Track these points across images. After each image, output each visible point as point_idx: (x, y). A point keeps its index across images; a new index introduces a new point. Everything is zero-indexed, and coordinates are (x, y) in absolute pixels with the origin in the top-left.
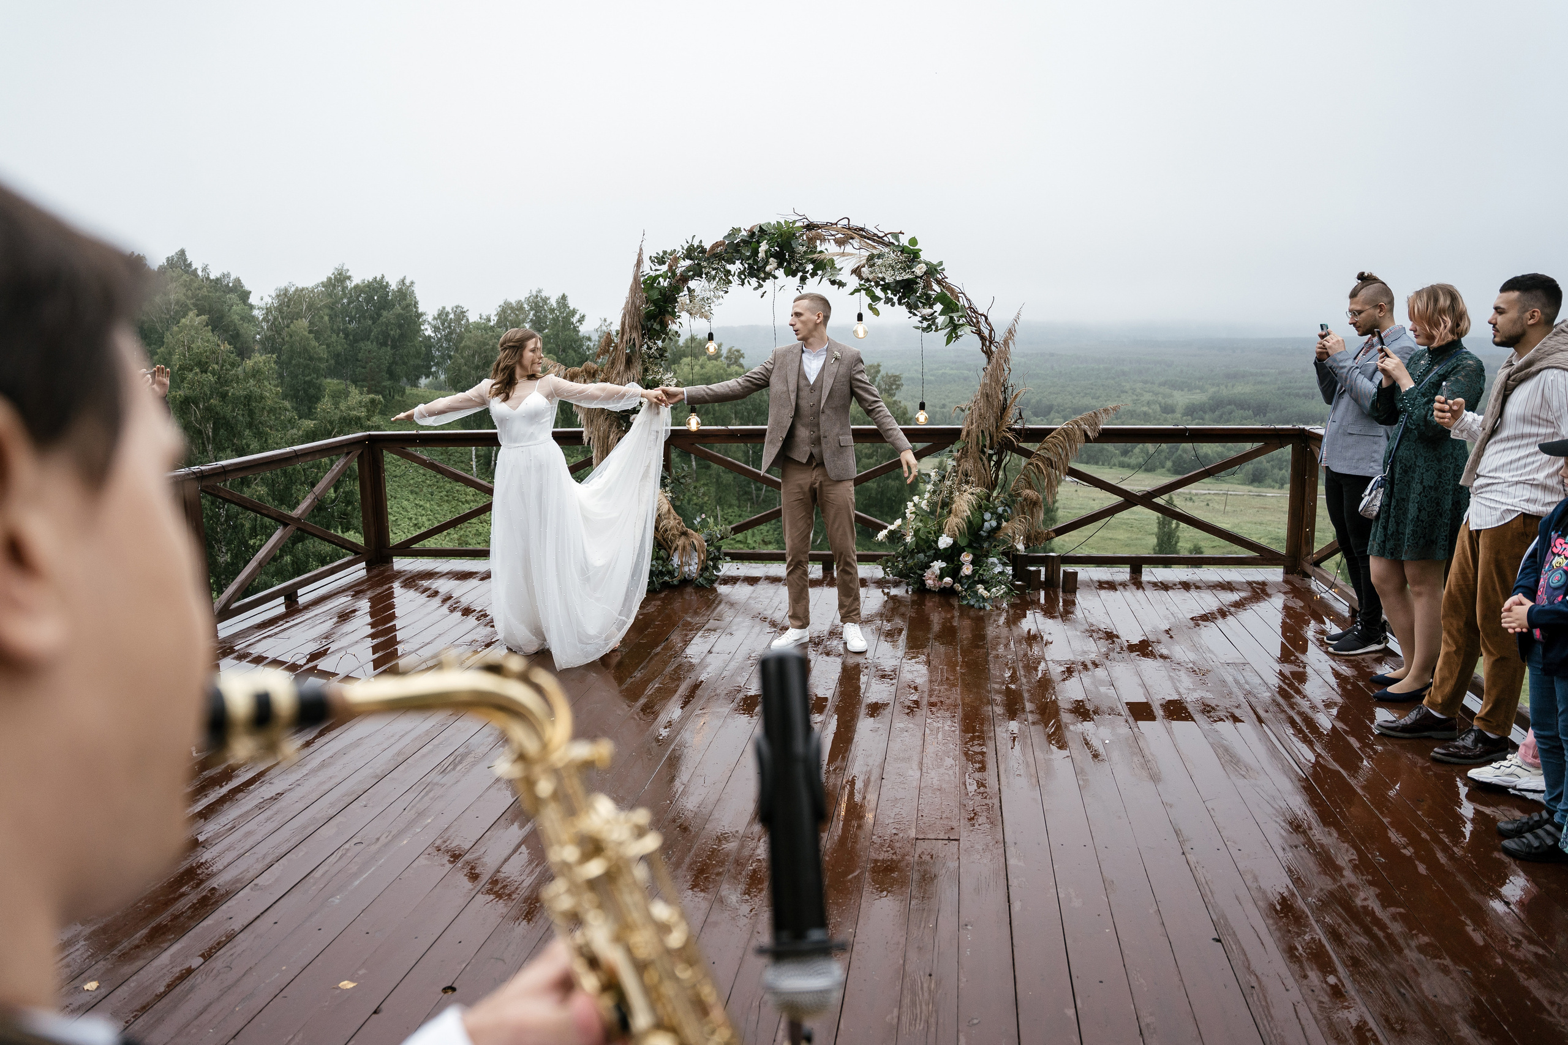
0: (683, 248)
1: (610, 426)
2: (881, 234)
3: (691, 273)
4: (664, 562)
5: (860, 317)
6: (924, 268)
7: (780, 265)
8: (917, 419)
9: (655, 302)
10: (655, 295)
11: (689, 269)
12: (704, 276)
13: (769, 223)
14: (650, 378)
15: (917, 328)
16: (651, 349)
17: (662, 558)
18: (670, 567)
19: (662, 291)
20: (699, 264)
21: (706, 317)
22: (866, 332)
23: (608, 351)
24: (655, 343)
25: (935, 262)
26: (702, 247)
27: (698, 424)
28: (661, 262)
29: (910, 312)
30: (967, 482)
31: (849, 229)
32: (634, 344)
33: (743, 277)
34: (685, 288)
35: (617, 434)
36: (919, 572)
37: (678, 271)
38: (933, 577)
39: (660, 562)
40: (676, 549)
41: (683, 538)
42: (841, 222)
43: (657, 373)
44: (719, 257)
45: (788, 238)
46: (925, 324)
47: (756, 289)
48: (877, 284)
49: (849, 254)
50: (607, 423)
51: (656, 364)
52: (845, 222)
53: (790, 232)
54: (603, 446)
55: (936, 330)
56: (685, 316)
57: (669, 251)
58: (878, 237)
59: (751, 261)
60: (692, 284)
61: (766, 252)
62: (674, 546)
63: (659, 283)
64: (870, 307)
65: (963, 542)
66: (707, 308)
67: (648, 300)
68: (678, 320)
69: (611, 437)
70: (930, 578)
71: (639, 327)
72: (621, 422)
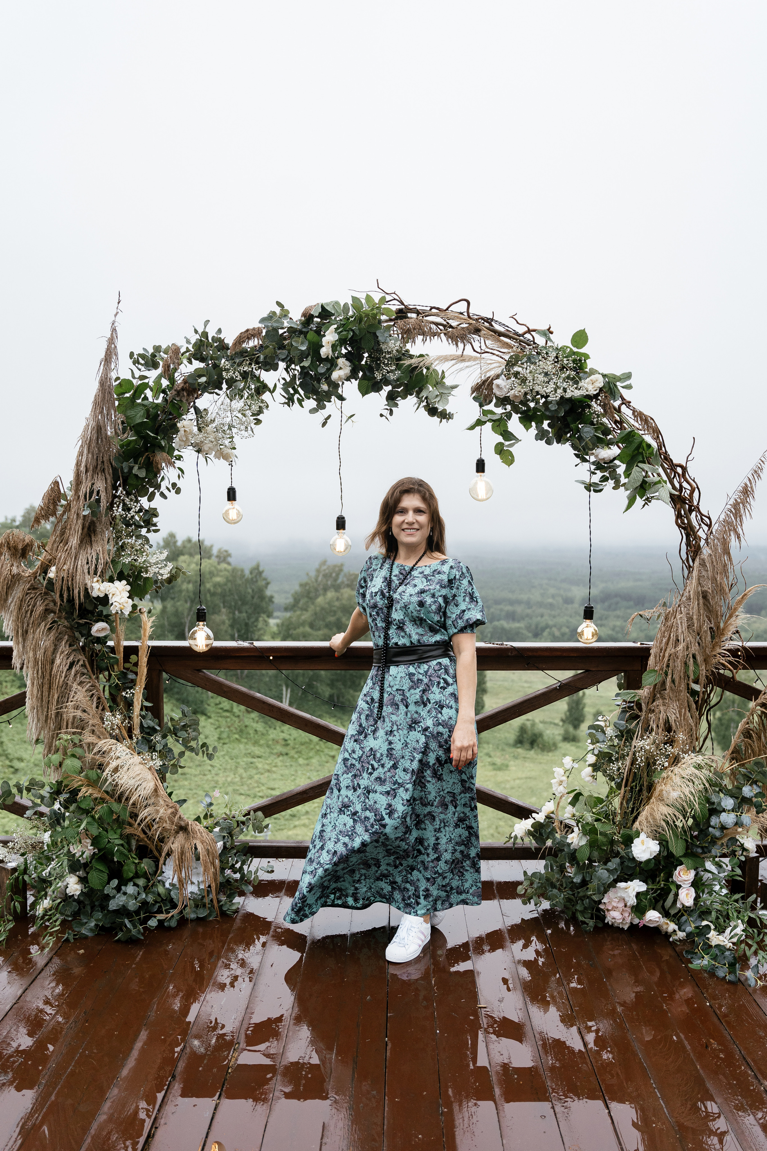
0: (188, 342)
1: (58, 640)
2: (521, 330)
3: (203, 379)
4: (149, 880)
5: (480, 466)
6: (600, 382)
7: (353, 375)
8: (581, 634)
9: (138, 429)
10: (140, 417)
11: (198, 374)
12: (224, 386)
13: (337, 303)
14: (127, 560)
15: (583, 483)
16: (129, 509)
17: (145, 875)
18: (161, 889)
19: (152, 412)
20: (216, 366)
21: (226, 457)
22: (490, 490)
23: (54, 514)
24: (137, 501)
25: (618, 373)
26: (221, 341)
27: (208, 637)
28: (151, 362)
29: (577, 456)
30: (671, 742)
31: (469, 317)
32: (98, 501)
33: (292, 391)
34: (192, 410)
35: (68, 655)
36: (595, 898)
37: (179, 378)
38: (621, 905)
39: (141, 882)
40: (168, 855)
41: (181, 835)
42: (455, 308)
43: (141, 552)
44: (251, 356)
45: (371, 326)
46: (596, 478)
47: (313, 411)
48: (516, 409)
49: (470, 359)
50: (52, 635)
51: (139, 537)
52: (462, 307)
53: (374, 316)
54: (43, 677)
55: (616, 487)
56: (189, 454)
57: (164, 347)
58: (516, 334)
59: (306, 363)
60: (205, 401)
61: (334, 347)
62: (165, 850)
63: (146, 398)
64: (500, 450)
65: (677, 848)
66: (227, 442)
67: (127, 425)
68: (178, 464)
69: (58, 661)
70: (614, 908)
71: (109, 471)
72: (77, 634)
